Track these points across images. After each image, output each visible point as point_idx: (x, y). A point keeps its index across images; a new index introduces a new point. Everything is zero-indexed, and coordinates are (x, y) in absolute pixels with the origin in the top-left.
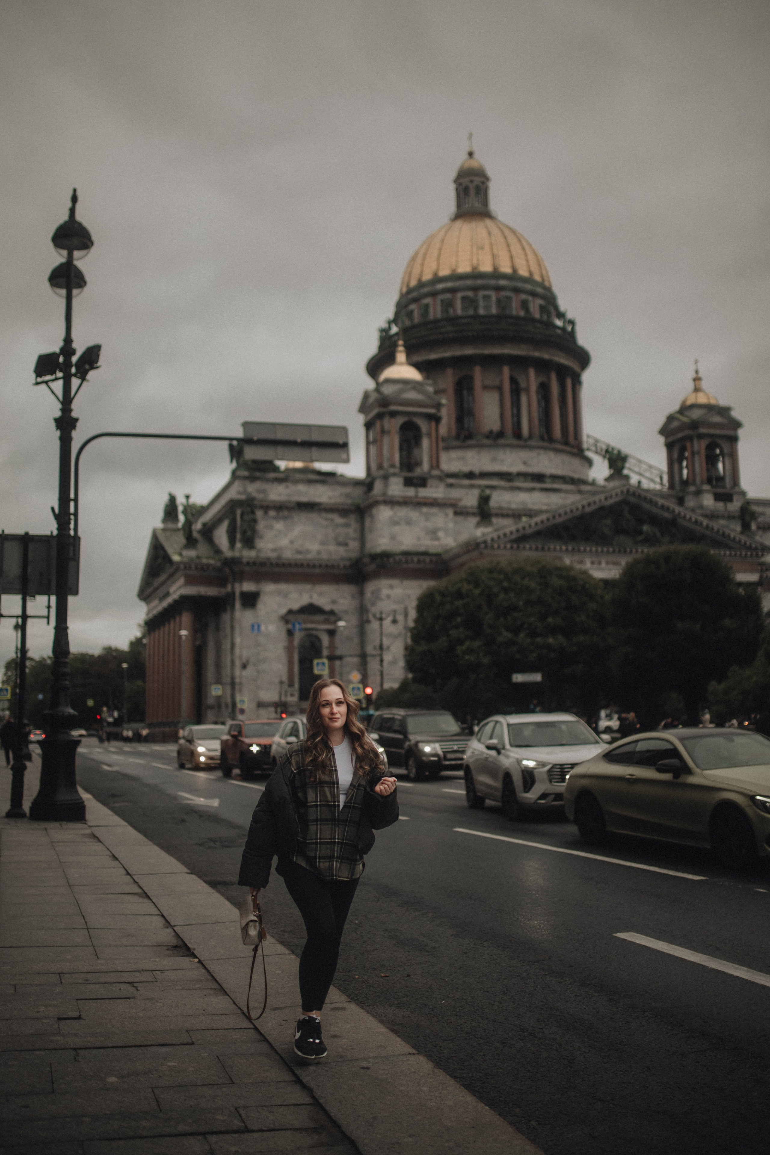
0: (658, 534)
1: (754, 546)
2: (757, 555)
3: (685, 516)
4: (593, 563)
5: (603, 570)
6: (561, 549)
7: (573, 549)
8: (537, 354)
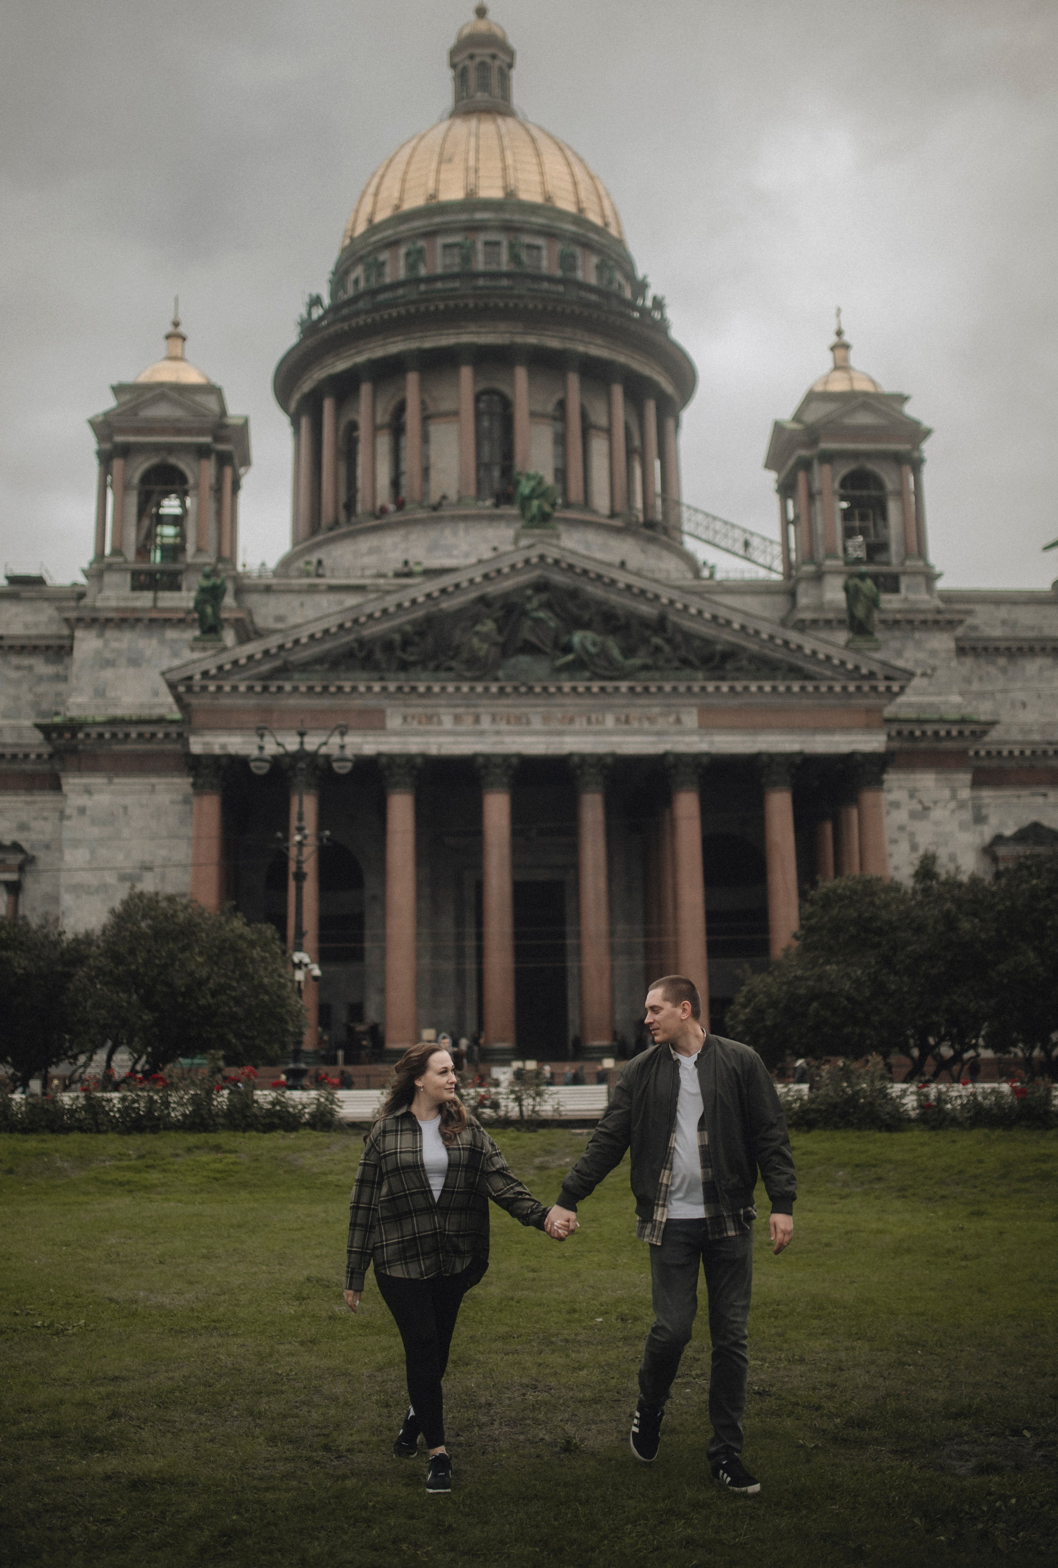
0: (616, 653)
1: (864, 671)
2: (874, 689)
3: (686, 607)
4: (457, 719)
5: (482, 733)
6: (369, 689)
7: (400, 689)
8: (532, 340)
